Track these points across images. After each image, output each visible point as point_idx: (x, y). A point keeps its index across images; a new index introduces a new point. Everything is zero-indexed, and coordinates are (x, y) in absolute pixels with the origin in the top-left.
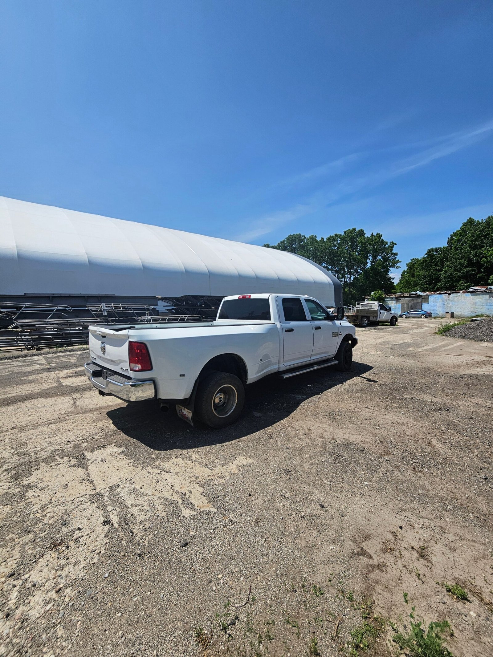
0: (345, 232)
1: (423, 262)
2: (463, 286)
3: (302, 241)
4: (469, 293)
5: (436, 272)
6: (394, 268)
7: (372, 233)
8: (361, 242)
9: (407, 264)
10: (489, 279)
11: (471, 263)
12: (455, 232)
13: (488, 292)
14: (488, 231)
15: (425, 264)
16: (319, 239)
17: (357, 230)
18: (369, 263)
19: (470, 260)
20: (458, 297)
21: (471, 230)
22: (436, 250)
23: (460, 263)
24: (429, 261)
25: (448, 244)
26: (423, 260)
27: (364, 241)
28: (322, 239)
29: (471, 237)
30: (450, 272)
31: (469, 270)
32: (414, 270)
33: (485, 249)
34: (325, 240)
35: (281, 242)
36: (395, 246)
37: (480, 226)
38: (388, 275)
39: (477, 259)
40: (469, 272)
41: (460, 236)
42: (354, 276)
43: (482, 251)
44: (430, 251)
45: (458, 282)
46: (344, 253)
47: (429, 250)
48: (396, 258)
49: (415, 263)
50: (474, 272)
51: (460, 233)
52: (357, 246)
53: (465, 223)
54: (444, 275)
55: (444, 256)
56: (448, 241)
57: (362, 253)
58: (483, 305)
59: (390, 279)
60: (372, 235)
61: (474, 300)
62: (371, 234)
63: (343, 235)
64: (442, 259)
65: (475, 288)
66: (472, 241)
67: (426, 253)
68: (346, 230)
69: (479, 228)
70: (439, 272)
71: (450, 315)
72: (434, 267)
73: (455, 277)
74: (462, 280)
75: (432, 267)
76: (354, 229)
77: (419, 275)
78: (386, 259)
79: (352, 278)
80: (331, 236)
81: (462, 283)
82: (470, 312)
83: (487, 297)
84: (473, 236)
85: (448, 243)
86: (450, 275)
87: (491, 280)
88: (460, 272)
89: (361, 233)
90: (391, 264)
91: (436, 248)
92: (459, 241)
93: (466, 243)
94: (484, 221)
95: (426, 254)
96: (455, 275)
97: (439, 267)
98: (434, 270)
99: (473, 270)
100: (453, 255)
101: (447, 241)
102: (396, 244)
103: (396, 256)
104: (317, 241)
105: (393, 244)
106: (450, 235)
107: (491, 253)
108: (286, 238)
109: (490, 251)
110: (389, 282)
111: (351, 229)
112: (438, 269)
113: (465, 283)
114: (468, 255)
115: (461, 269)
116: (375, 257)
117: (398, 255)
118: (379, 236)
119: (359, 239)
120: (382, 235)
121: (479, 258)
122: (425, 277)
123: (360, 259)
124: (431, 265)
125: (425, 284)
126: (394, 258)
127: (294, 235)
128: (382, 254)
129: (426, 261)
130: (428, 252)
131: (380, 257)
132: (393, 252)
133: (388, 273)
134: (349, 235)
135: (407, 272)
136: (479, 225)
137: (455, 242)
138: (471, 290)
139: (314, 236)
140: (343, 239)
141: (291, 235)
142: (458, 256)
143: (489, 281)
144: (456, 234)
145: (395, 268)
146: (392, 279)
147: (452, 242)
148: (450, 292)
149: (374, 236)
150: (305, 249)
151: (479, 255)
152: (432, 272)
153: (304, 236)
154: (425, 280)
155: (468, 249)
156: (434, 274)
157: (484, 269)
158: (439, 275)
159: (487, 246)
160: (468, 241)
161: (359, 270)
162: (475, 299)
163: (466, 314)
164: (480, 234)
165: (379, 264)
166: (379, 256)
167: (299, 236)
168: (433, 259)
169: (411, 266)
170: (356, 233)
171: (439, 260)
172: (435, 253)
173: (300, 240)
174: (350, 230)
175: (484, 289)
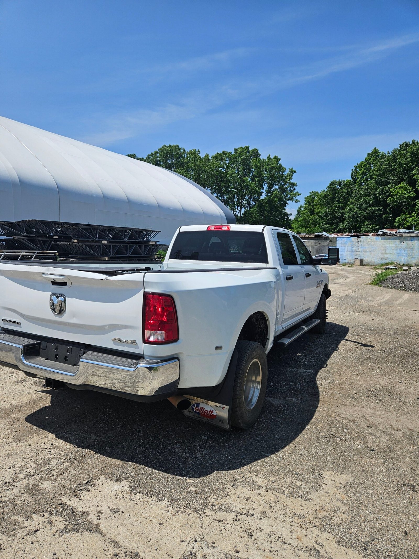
0: (236, 150)
1: (325, 197)
2: (368, 227)
3: (181, 155)
4: (380, 237)
5: (338, 210)
6: (293, 201)
7: (270, 155)
8: (256, 165)
9: (305, 198)
10: (395, 222)
11: (377, 202)
12: (359, 163)
13: (398, 236)
14: (395, 165)
15: (327, 200)
16: (202, 155)
17: (251, 149)
18: (264, 194)
19: (375, 198)
20: (367, 241)
21: (377, 163)
22: (339, 184)
23: (365, 201)
24: (331, 196)
25: (352, 178)
26: (325, 195)
27: (259, 164)
28: (207, 155)
29: (377, 171)
30: (355, 211)
31: (375, 210)
32: (313, 206)
33: (392, 186)
34: (210, 158)
35: (152, 153)
36: (294, 174)
37: (386, 159)
38: (285, 209)
39: (383, 197)
40: (374, 212)
41: (365, 169)
42: (245, 208)
43: (389, 188)
44: (332, 184)
45: (363, 223)
46: (235, 177)
47: (332, 182)
48: (294, 189)
49: (314, 197)
50: (380, 212)
51: (365, 165)
52: (250, 169)
53: (370, 154)
54: (348, 214)
55: (348, 191)
56: (352, 173)
57: (256, 179)
58: (394, 251)
59: (286, 215)
60: (269, 157)
61: (384, 245)
62: (268, 156)
63: (233, 153)
64: (345, 195)
65: (384, 230)
66: (378, 176)
67: (329, 185)
68: (237, 148)
69: (385, 161)
70: (342, 210)
71: (360, 261)
72: (337, 204)
73: (360, 217)
74: (367, 221)
75: (334, 204)
76: (247, 148)
77: (320, 212)
78: (283, 190)
79: (243, 211)
80: (218, 153)
81: (367, 225)
82: (380, 259)
83: (398, 241)
84: (379, 170)
85: (351, 176)
86: (355, 214)
87: (397, 223)
88: (365, 211)
89: (256, 154)
90: (289, 196)
91: (339, 181)
92: (364, 174)
93: (371, 178)
94: (391, 154)
95: (328, 187)
96: (359, 214)
97: (342, 203)
98: (336, 207)
99: (379, 210)
100: (358, 191)
101: (351, 174)
102: (295, 172)
103: (295, 187)
104: (200, 159)
105: (293, 171)
106: (355, 167)
107: (398, 191)
108: (159, 150)
109: (396, 188)
110: (286, 218)
111: (244, 147)
112: (341, 206)
113: (370, 224)
114: (374, 192)
115: (366, 208)
116: (270, 186)
117: (297, 186)
118: (277, 159)
119: (253, 162)
120: (280, 160)
121: (385, 196)
122: (327, 215)
123: (254, 186)
124: (333, 201)
125: (326, 224)
126: (292, 189)
127: (170, 146)
128: (279, 183)
129: (328, 195)
130: (330, 185)
131: (276, 187)
132: (292, 181)
133: (285, 208)
134: (241, 155)
135: (305, 208)
136: (385, 158)
137: (360, 175)
138: (380, 233)
139: (197, 150)
140: (233, 160)
141: (165, 146)
142: (363, 192)
143: (396, 224)
144: (360, 166)
145: (294, 201)
146: (289, 215)
147: (356, 175)
148: (359, 234)
149: (271, 159)
150: (185, 168)
151: (385, 193)
152: (334, 210)
153: (184, 150)
154: (326, 218)
155: (374, 185)
156: (337, 212)
157: (390, 210)
158: (342, 213)
159: (393, 183)
160: (373, 175)
161: (251, 202)
162: (385, 243)
163: (376, 261)
164: (386, 168)
165: (276, 196)
166: (276, 185)
167: (177, 147)
168: (336, 194)
169: (310, 201)
170: (249, 152)
171: (342, 195)
172: (337, 187)
173: (178, 154)
174: (242, 148)
175: (393, 233)
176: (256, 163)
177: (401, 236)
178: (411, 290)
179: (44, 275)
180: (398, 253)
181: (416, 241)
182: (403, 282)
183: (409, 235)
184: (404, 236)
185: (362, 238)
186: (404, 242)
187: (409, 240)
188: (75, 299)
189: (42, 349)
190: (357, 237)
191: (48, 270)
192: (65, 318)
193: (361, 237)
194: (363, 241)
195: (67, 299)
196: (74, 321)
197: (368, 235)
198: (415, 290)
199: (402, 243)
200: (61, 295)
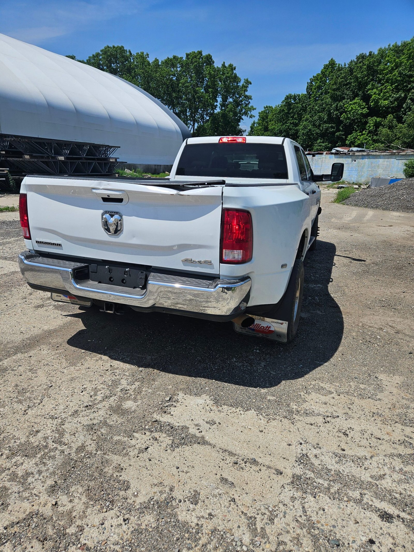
0: (187, 55)
1: (280, 112)
2: (320, 146)
3: (127, 59)
4: (333, 155)
5: (293, 126)
6: (247, 116)
7: (224, 63)
8: (210, 73)
9: (259, 113)
10: (347, 140)
11: (330, 119)
12: (315, 75)
14: (351, 79)
15: (282, 115)
16: (151, 60)
17: (204, 54)
18: (218, 107)
19: (329, 114)
20: (321, 160)
21: (333, 76)
22: (295, 98)
23: (320, 117)
24: (286, 111)
25: (307, 91)
26: (280, 110)
27: (213, 73)
28: (157, 60)
29: (333, 85)
30: (309, 128)
31: (328, 127)
32: (267, 122)
33: (346, 102)
34: (160, 64)
35: (93, 55)
36: (250, 86)
37: (342, 72)
38: (239, 125)
39: (337, 113)
40: (327, 129)
41: (320, 82)
42: (198, 123)
43: (343, 103)
44: (288, 98)
45: (316, 141)
46: (187, 87)
47: (287, 96)
48: (249, 102)
49: (269, 113)
50: (333, 130)
51: (321, 78)
52: (203, 79)
53: (327, 65)
54: (303, 131)
55: (303, 106)
56: (308, 87)
57: (210, 90)
59: (241, 131)
60: (224, 65)
62: (223, 63)
63: (184, 59)
64: (300, 111)
65: (338, 149)
66: (334, 90)
67: (284, 99)
68: (189, 52)
69: (341, 73)
70: (296, 127)
72: (291, 120)
73: (313, 134)
74: (320, 139)
75: (289, 120)
76: (200, 53)
77: (274, 128)
78: (237, 103)
79: (196, 125)
80: (168, 58)
81: (320, 143)
83: (350, 160)
84: (335, 83)
85: (307, 90)
86: (309, 132)
87: (349, 140)
88: (319, 129)
89: (209, 60)
90: (243, 111)
91: (295, 95)
92: (319, 88)
93: (326, 93)
94: (347, 66)
95: (283, 102)
96: (313, 131)
97: (296, 120)
98: (291, 123)
99: (332, 127)
100: (313, 106)
101: (306, 87)
102: (251, 84)
103: (250, 100)
104: (149, 64)
105: (248, 82)
106: (310, 79)
107: (352, 107)
108: (101, 51)
109: (351, 104)
111: (196, 52)
112: (296, 122)
113: (323, 142)
114: (329, 107)
115: (320, 125)
116: (225, 99)
117: (252, 99)
118: (232, 68)
119: (206, 70)
120: (235, 69)
121: (339, 112)
123: (207, 98)
124: (287, 117)
126: (247, 103)
127: (114, 47)
128: (233, 95)
129: (283, 110)
130: (286, 99)
131: (231, 100)
132: (247, 93)
133: (239, 124)
134: (194, 60)
135: (259, 124)
136: (342, 70)
137: (315, 89)
138: (334, 151)
139: (145, 53)
140: (185, 66)
141: (108, 47)
142: (318, 107)
143: (347, 142)
144: (316, 78)
145: (249, 116)
146: (243, 131)
147: (311, 89)
148: (313, 153)
149: (226, 67)
150: (133, 74)
151: (339, 109)
152: (288, 126)
153: (130, 52)
155: (329, 100)
156: (291, 129)
157: (342, 127)
158: (296, 130)
159: (348, 99)
160: (328, 89)
161: (205, 116)
164: (342, 81)
165: (231, 110)
166: (231, 97)
167: (121, 49)
168: (291, 109)
169: (264, 117)
170: (202, 58)
171: (297, 111)
172: (293, 101)
173: (123, 57)
174: (194, 52)
175: (346, 151)
176: (210, 71)
177: (354, 155)
178: (372, 207)
179: (94, 191)
180: (349, 171)
181: (366, 160)
182: (365, 200)
183: (360, 154)
184: (356, 154)
185: (317, 157)
186: (355, 161)
187: (361, 159)
188: (134, 218)
189: (91, 272)
190: (312, 156)
191: (100, 184)
192: (122, 238)
193: (316, 155)
194: (317, 159)
195: (124, 217)
196: (134, 241)
197: (322, 154)
198: (377, 207)
199: (354, 162)
200: (117, 213)
